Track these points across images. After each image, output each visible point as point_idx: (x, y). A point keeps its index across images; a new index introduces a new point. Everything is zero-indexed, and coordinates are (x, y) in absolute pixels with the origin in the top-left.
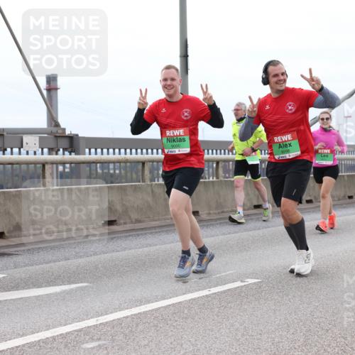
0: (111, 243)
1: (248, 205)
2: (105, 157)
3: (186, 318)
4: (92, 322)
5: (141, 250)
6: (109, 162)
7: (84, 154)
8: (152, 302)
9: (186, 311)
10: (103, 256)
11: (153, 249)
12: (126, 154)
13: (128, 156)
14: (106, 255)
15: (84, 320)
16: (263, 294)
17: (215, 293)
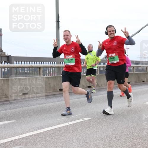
0: (26, 103)
1: (85, 86)
2: (23, 65)
3: (58, 135)
4: (17, 137)
5: (39, 106)
6: (25, 67)
7: (14, 64)
8: (44, 128)
9: (58, 132)
10: (22, 108)
11: (44, 105)
12: (32, 64)
13: (33, 65)
14: (23, 108)
15: (13, 136)
16: (92, 124)
17: (71, 124)
